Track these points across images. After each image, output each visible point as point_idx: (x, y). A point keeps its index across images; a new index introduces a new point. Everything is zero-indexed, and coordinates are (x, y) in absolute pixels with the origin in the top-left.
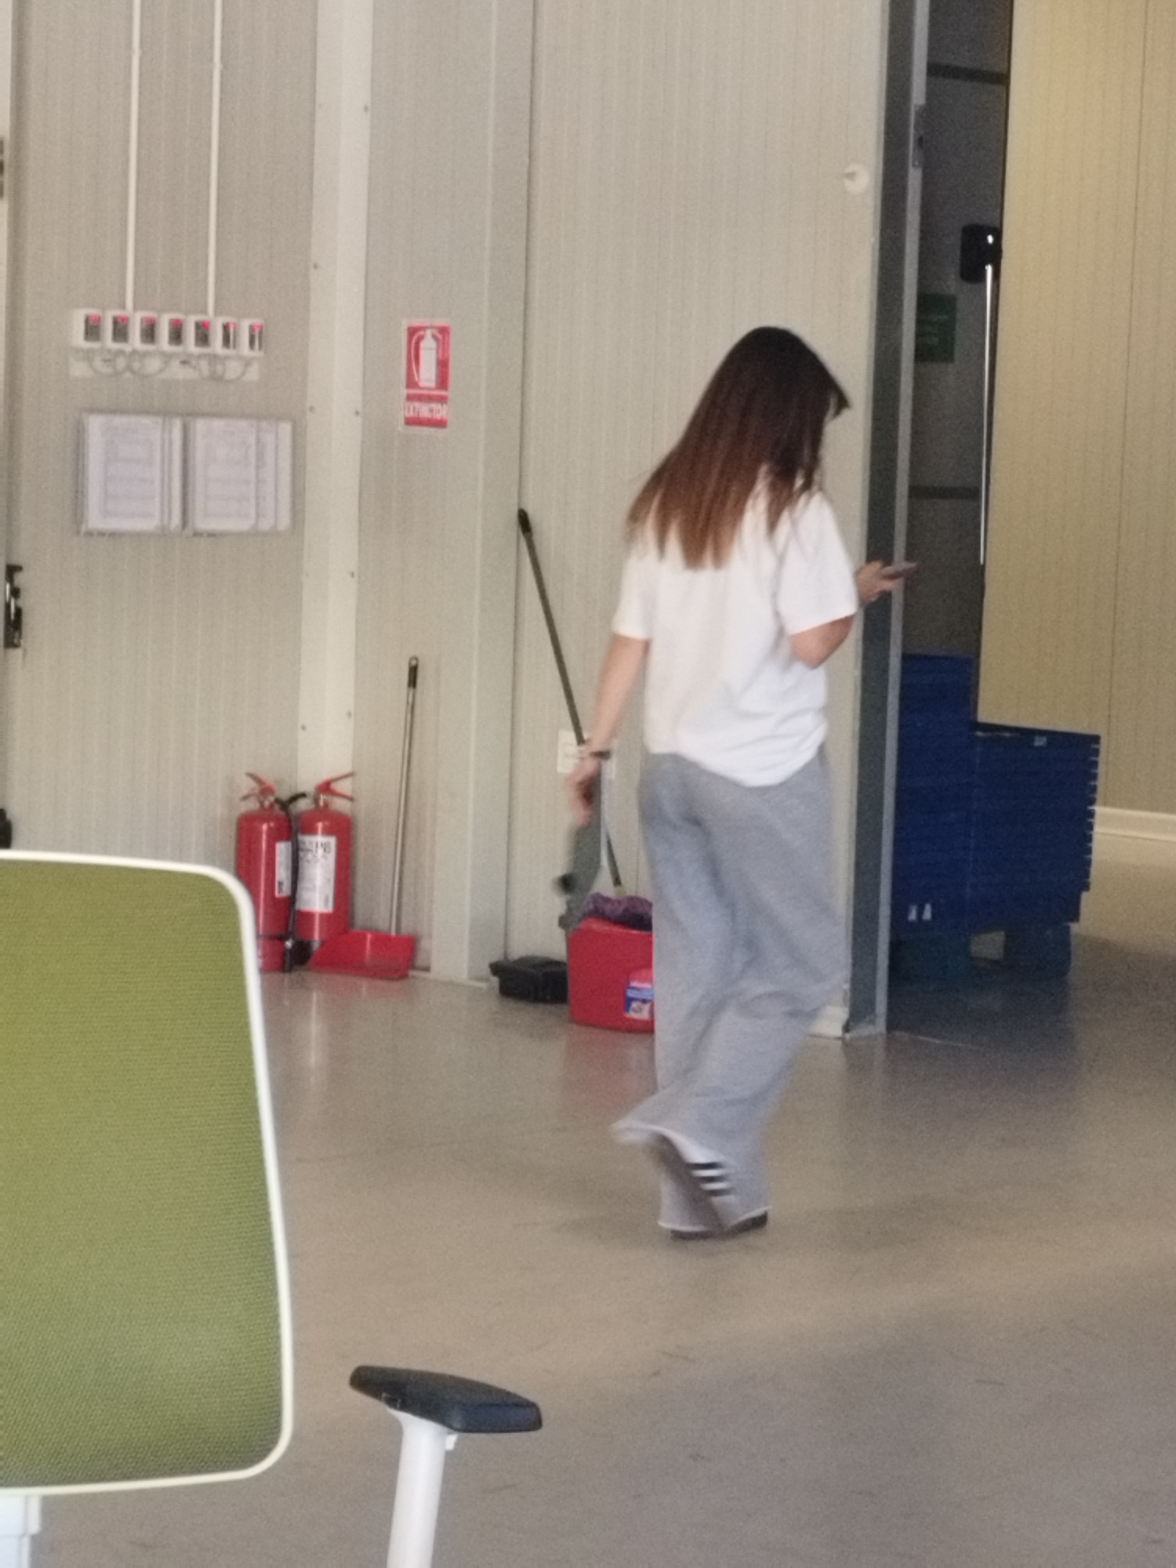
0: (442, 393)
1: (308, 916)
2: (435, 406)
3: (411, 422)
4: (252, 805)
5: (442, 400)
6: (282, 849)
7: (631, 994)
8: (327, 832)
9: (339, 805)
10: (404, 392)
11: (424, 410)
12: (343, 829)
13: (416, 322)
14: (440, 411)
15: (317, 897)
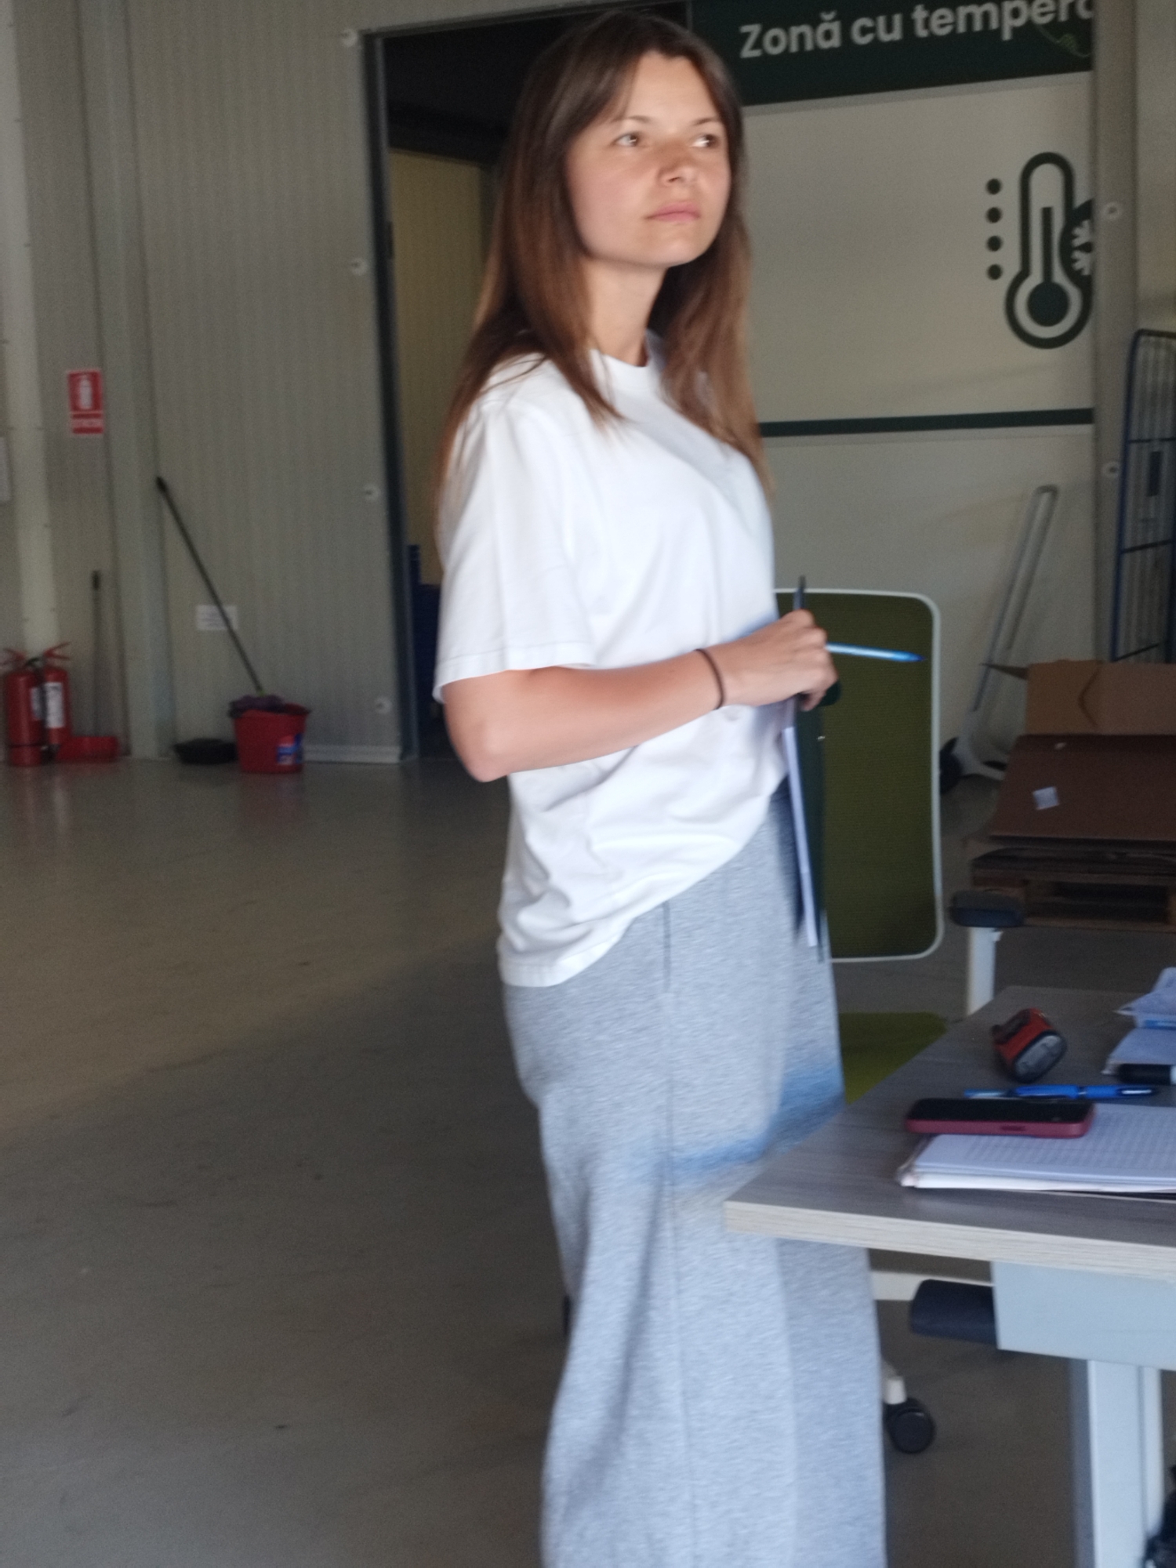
0: (97, 412)
1: (50, 730)
2: (94, 421)
3: (80, 430)
4: (7, 668)
5: (97, 416)
6: (34, 691)
7: (282, 751)
8: (56, 680)
9: (57, 663)
10: (71, 413)
11: (85, 423)
12: (61, 676)
13: (75, 371)
14: (97, 423)
15: (54, 721)
